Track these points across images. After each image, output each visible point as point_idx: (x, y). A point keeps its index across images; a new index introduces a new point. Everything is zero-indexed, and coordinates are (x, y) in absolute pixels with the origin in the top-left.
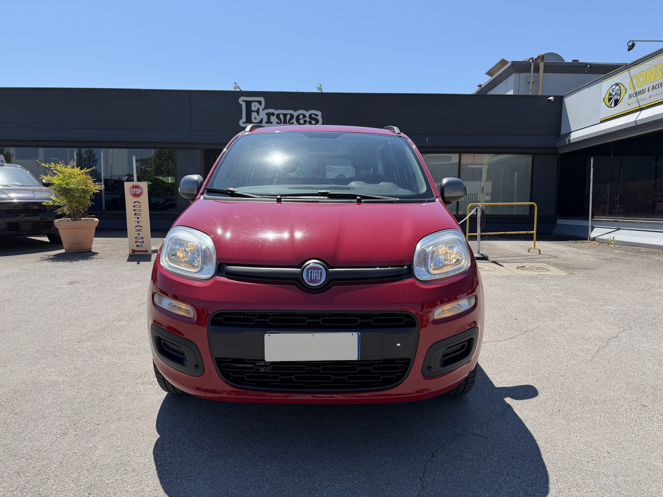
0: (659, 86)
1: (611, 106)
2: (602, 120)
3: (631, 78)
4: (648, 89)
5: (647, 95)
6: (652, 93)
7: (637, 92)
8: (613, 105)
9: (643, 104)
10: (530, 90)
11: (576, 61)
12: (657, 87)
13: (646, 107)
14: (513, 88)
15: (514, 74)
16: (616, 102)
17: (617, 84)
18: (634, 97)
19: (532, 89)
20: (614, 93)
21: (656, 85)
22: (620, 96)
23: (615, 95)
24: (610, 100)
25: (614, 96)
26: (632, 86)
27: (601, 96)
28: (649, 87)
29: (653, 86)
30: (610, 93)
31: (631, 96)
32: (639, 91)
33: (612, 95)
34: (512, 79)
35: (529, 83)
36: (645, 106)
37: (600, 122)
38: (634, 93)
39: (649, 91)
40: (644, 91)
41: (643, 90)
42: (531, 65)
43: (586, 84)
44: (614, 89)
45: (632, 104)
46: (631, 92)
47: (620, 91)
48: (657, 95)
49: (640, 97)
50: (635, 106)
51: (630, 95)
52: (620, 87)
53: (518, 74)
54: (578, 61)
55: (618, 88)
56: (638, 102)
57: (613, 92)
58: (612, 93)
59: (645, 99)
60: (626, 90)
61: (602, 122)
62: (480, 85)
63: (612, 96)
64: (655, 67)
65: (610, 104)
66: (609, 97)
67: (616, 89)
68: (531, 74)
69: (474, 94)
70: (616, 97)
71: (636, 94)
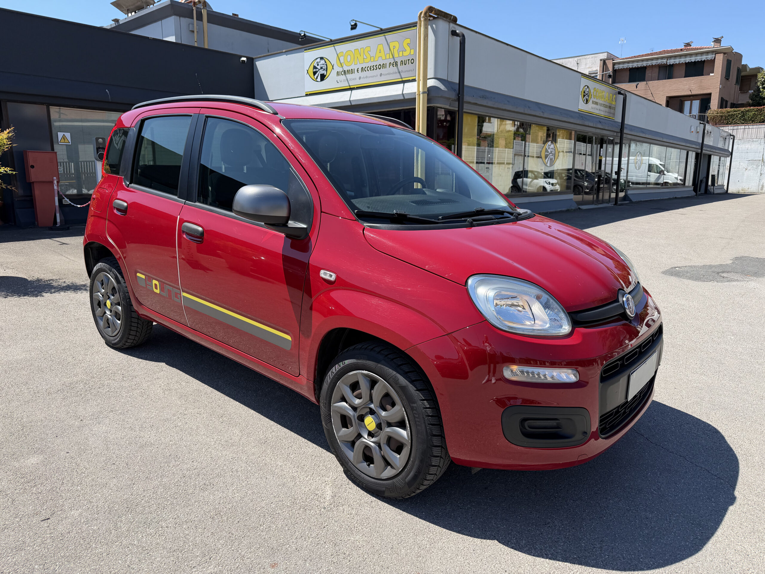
0: (369, 69)
1: (317, 80)
2: (308, 93)
3: (338, 55)
4: (357, 70)
5: (356, 75)
6: (361, 74)
7: (345, 71)
8: (319, 79)
9: (353, 84)
10: (196, 40)
11: (235, 15)
12: (366, 69)
13: (357, 88)
14: (174, 34)
15: (173, 17)
16: (323, 77)
17: (322, 58)
18: (342, 75)
19: (197, 40)
20: (319, 67)
21: (366, 67)
22: (327, 71)
23: (321, 69)
24: (315, 73)
25: (319, 70)
26: (340, 64)
27: (304, 67)
28: (358, 69)
29: (362, 68)
30: (314, 66)
31: (339, 74)
32: (347, 70)
33: (317, 68)
34: (171, 22)
35: (193, 32)
36: (355, 87)
37: (305, 95)
38: (342, 71)
39: (358, 72)
40: (353, 71)
41: (352, 69)
42: (193, 10)
43: (284, 51)
44: (319, 63)
45: (341, 81)
46: (337, 69)
47: (326, 66)
48: (367, 77)
49: (349, 76)
50: (345, 85)
51: (338, 72)
52: (325, 62)
53: (178, 17)
54: (237, 15)
55: (323, 62)
56: (347, 81)
57: (318, 65)
58: (316, 66)
59: (355, 80)
60: (333, 66)
61: (307, 95)
62: (116, 19)
63: (317, 70)
64: (362, 50)
65: (316, 78)
66: (313, 70)
67: (321, 63)
68: (194, 21)
69: (108, 28)
70: (322, 72)
71: (345, 73)
